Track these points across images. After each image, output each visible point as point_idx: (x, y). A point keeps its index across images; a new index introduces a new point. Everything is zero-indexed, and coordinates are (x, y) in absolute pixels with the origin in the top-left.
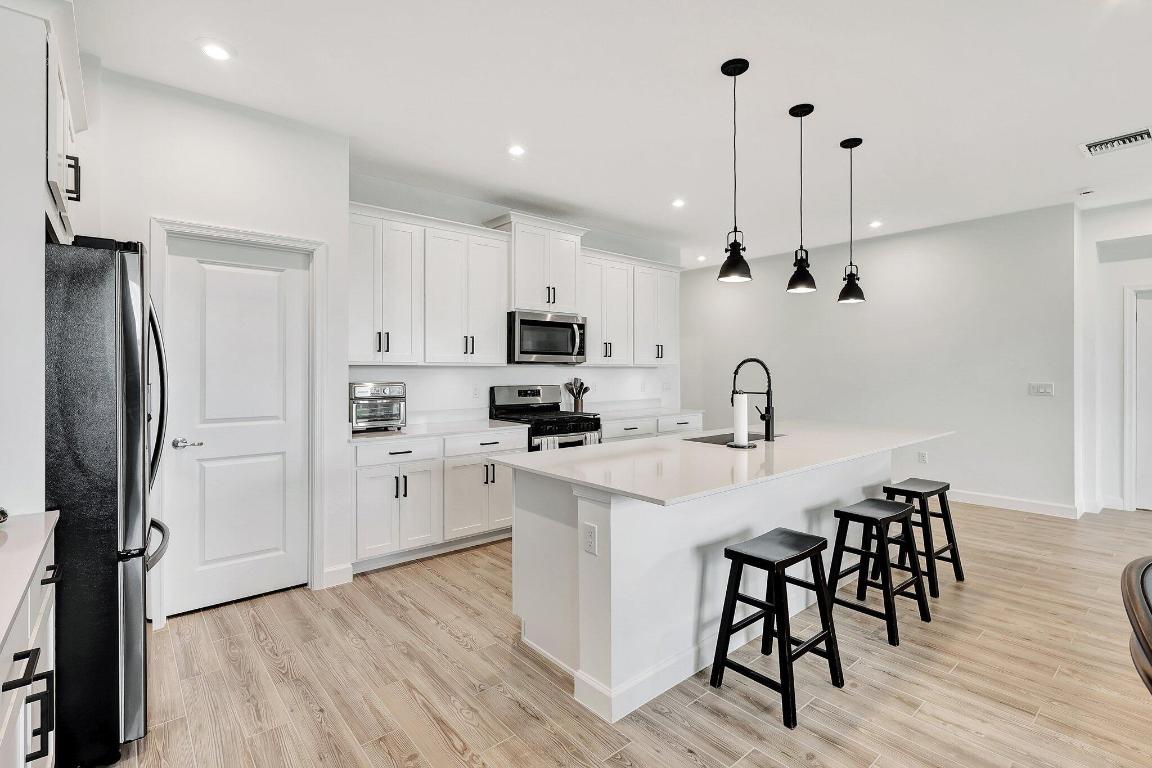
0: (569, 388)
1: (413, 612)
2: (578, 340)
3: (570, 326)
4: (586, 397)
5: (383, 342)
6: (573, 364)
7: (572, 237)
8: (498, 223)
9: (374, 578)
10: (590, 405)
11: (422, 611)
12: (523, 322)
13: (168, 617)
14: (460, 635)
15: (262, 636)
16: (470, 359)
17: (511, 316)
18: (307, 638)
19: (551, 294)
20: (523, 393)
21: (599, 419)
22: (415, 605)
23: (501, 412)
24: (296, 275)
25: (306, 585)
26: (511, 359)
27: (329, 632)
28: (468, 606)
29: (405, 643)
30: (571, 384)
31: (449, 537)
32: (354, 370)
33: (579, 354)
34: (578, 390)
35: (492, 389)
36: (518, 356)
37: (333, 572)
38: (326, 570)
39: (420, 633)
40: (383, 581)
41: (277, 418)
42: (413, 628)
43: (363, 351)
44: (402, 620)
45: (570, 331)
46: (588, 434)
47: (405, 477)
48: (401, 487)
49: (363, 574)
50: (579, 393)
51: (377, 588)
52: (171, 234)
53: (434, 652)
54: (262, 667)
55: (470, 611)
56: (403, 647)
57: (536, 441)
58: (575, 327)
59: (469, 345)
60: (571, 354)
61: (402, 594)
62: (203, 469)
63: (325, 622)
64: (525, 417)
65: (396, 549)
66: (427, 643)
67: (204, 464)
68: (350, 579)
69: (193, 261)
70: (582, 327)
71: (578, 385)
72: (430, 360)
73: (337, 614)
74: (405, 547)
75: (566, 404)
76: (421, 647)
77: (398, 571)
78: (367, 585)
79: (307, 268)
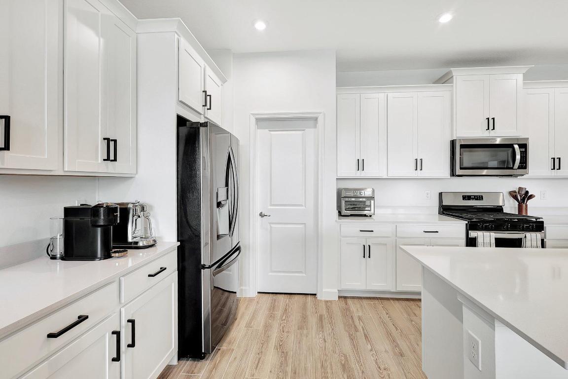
0: (513, 195)
1: (360, 335)
2: (518, 157)
3: (511, 146)
4: (530, 203)
5: (360, 165)
6: (516, 176)
7: (515, 76)
8: (445, 79)
9: (350, 301)
10: (533, 210)
11: (366, 337)
12: (462, 146)
13: (259, 293)
14: (382, 367)
15: (284, 318)
16: (419, 174)
17: (453, 143)
18: (301, 328)
19: (491, 124)
20: (467, 197)
21: (542, 222)
22: (363, 329)
23: (446, 210)
24: (310, 132)
25: (316, 294)
26: (453, 174)
27: (312, 329)
28: (397, 346)
29: (345, 356)
30: (515, 192)
31: (400, 289)
32: (339, 181)
33: (519, 168)
34: (523, 197)
35: (441, 194)
36: (458, 171)
37: (328, 292)
38: (324, 290)
39: (358, 353)
40: (353, 305)
41: (302, 206)
42: (355, 346)
43: (348, 170)
44: (352, 338)
45: (510, 150)
46: (528, 235)
47: (369, 246)
48: (367, 252)
49: (345, 298)
50: (523, 200)
51: (348, 309)
52: (257, 119)
53: (360, 371)
54: (274, 335)
55: (397, 350)
56: (343, 358)
57: (473, 234)
58: (516, 147)
59: (418, 164)
60: (512, 168)
61: (360, 318)
62: (271, 227)
63: (313, 321)
64: (464, 215)
65: (363, 288)
66: (358, 362)
67: (272, 225)
68: (337, 299)
69: (267, 130)
70: (524, 146)
71: (523, 192)
72: (391, 175)
73: (321, 318)
74: (369, 288)
75: (510, 207)
76: (354, 364)
77: (365, 302)
78: (344, 305)
79: (315, 127)
